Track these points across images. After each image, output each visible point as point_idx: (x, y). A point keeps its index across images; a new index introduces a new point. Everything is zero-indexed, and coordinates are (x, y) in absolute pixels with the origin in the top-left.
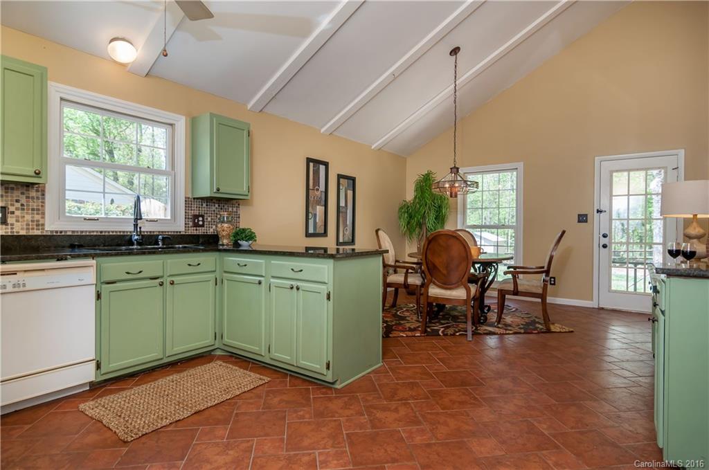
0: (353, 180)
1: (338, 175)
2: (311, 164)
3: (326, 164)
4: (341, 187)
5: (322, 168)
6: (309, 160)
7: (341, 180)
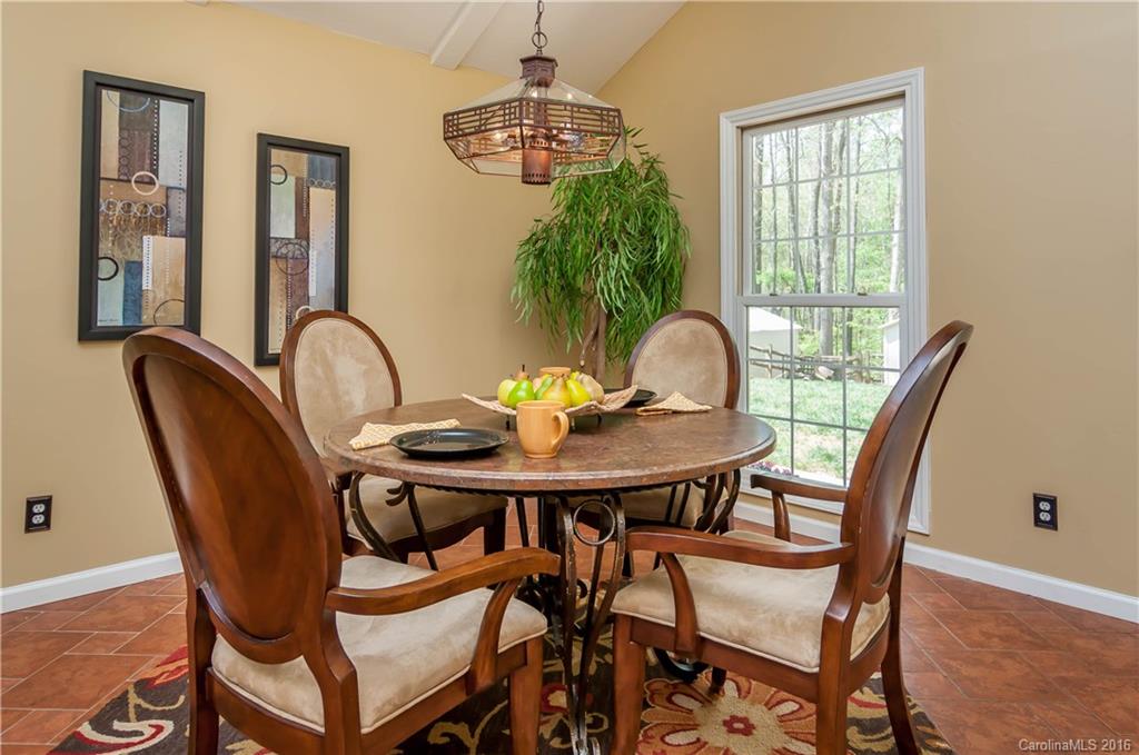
0: (340, 155)
1: (261, 136)
2: (111, 101)
3: (193, 100)
4: (276, 177)
5: (172, 118)
6: (95, 85)
7: (277, 156)
